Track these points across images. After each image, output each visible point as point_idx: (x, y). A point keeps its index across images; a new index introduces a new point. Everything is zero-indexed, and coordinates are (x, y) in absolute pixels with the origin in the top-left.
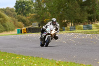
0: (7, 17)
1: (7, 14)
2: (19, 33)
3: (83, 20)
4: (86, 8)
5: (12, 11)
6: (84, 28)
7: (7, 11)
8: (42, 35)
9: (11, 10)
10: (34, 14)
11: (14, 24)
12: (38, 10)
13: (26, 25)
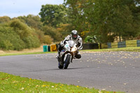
0: (29, 29)
1: (30, 24)
2: (45, 51)
3: (136, 33)
5: (36, 21)
6: (138, 45)
7: (29, 20)
8: (59, 53)
9: (35, 19)
10: (67, 25)
11: (40, 38)
12: (73, 18)
13: (55, 40)
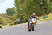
0: (3, 18)
2: (10, 25)
6: (44, 18)
9: (5, 14)
13: (13, 21)
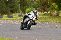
4: (9, 5)
